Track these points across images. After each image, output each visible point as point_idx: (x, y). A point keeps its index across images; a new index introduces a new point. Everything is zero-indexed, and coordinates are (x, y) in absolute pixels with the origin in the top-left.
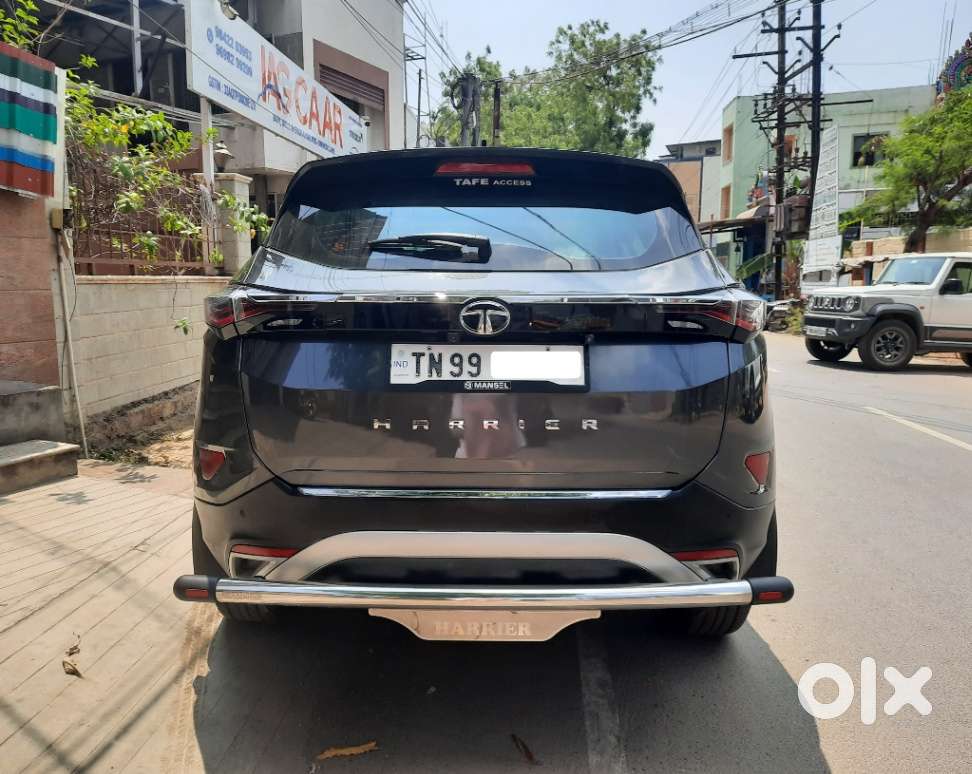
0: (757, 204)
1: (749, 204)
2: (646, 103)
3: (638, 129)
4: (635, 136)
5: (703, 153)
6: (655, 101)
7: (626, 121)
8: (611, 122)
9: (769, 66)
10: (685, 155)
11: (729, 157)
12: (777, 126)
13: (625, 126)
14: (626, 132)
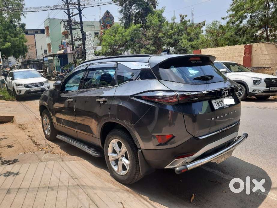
0: (63, 49)
1: (59, 49)
2: (22, 17)
3: (21, 25)
4: (20, 27)
5: (34, 33)
6: (25, 17)
7: (16, 22)
8: (11, 22)
9: (65, 12)
10: (28, 33)
11: (48, 35)
12: (70, 29)
13: (16, 24)
14: (17, 25)
